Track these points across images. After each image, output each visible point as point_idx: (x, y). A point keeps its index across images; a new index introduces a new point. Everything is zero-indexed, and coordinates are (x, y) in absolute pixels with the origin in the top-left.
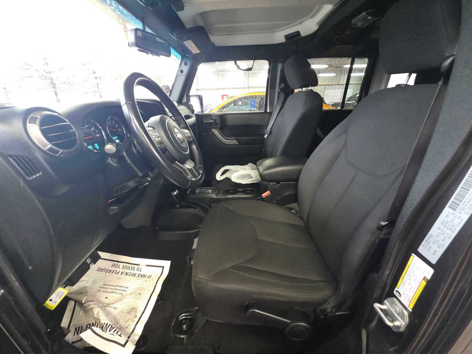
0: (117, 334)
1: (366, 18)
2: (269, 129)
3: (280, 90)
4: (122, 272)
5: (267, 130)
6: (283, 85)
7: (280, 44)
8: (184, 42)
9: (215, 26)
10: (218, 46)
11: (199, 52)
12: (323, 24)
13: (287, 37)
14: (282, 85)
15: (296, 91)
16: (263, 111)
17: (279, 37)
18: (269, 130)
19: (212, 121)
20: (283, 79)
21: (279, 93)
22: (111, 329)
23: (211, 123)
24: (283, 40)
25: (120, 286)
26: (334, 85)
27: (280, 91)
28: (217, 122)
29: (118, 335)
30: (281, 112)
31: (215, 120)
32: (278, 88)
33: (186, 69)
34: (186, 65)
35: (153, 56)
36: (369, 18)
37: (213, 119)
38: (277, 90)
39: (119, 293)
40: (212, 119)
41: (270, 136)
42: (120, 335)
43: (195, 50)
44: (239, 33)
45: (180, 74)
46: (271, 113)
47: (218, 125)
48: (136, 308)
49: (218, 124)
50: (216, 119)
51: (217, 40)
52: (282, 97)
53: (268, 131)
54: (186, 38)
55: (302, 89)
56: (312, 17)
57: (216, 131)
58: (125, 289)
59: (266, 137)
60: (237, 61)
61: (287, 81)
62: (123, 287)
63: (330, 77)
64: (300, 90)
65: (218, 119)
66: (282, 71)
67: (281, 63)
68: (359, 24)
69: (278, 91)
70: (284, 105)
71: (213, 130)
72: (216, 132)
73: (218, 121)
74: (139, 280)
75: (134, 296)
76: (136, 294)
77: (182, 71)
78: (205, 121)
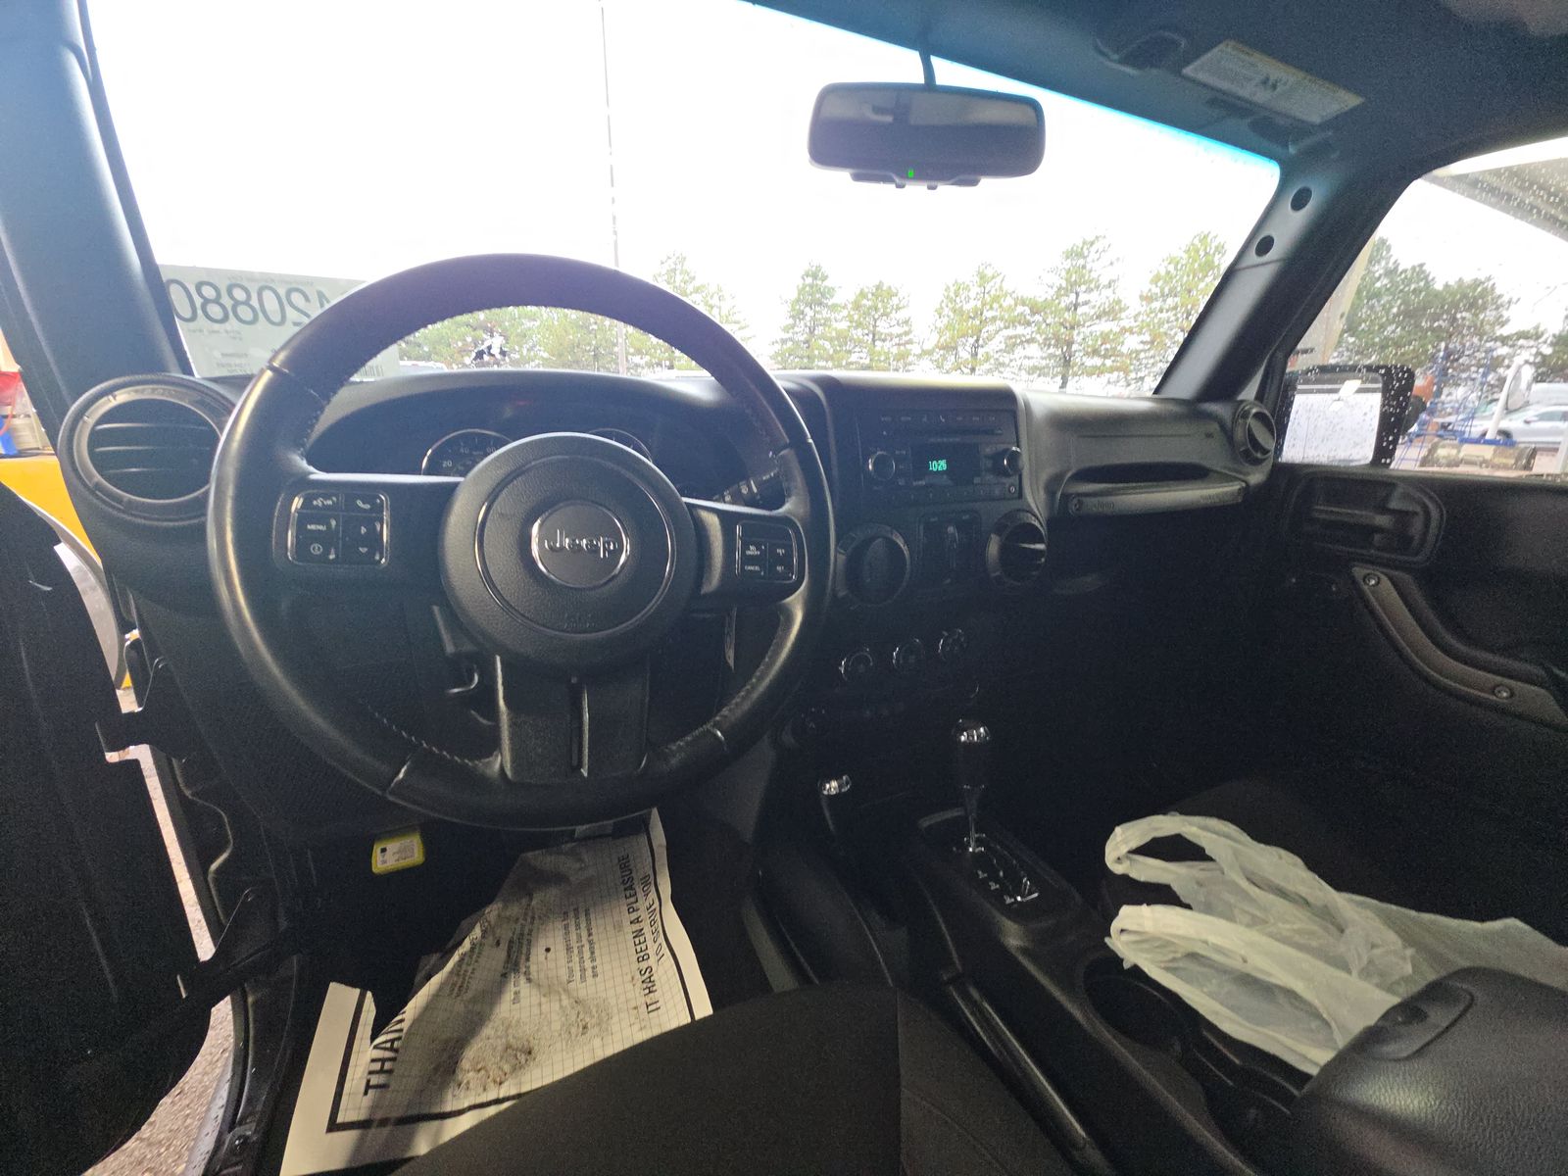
0: (369, 1076)
4: (638, 919)
8: (1188, 72)
19: (1382, 520)
22: (384, 1045)
23: (1365, 531)
25: (592, 953)
28: (1417, 530)
29: (368, 1081)
31: (1403, 516)
33: (1292, 226)
34: (1299, 204)
37: (1394, 504)
39: (571, 971)
40: (1379, 506)
42: (368, 1086)
48: (534, 1059)
49: (1421, 542)
50: (1418, 509)
54: (1182, 44)
57: (1384, 579)
58: (589, 973)
62: (593, 960)
65: (1427, 513)
71: (1359, 571)
73: (1428, 526)
74: (629, 986)
75: (574, 1018)
76: (581, 1016)
77: (1265, 246)
78: (1323, 510)
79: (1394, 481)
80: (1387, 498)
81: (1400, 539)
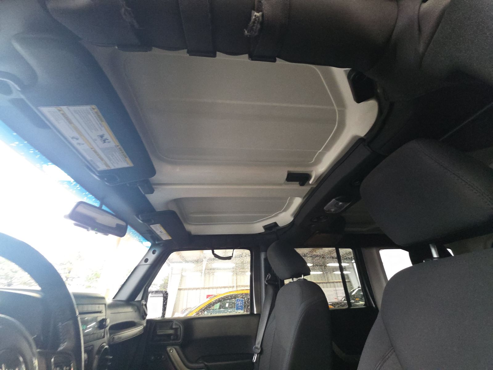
1: (337, 203)
2: (258, 344)
3: (267, 282)
5: (257, 346)
6: (270, 276)
7: (260, 234)
8: (151, 226)
9: (192, 215)
10: (195, 234)
11: (170, 238)
12: (297, 215)
13: (265, 227)
14: (268, 275)
15: (287, 282)
16: (249, 313)
17: (258, 228)
18: (259, 346)
19: (171, 332)
20: (268, 269)
21: (266, 285)
23: (169, 335)
24: (262, 230)
26: (324, 283)
27: (267, 284)
28: (179, 333)
30: (273, 313)
31: (176, 329)
32: (265, 280)
33: (152, 258)
34: (154, 253)
35: (96, 233)
36: (340, 203)
37: (174, 327)
38: (263, 282)
40: (171, 328)
41: (261, 357)
43: (165, 237)
44: (216, 223)
45: (143, 263)
46: (259, 315)
47: (179, 340)
49: (180, 337)
51: (194, 229)
52: (271, 291)
53: (257, 348)
54: (153, 222)
55: (293, 280)
56: (285, 210)
57: (174, 350)
59: (255, 361)
60: (215, 250)
61: (273, 271)
63: (317, 275)
64: (291, 280)
65: (180, 328)
66: (266, 260)
67: (263, 251)
68: (333, 210)
69: (265, 283)
70: (275, 302)
71: (169, 349)
72: (173, 353)
73: (181, 332)
77: (146, 260)
78: (160, 332)
79: (172, 320)
80: (172, 325)
81: (176, 335)
